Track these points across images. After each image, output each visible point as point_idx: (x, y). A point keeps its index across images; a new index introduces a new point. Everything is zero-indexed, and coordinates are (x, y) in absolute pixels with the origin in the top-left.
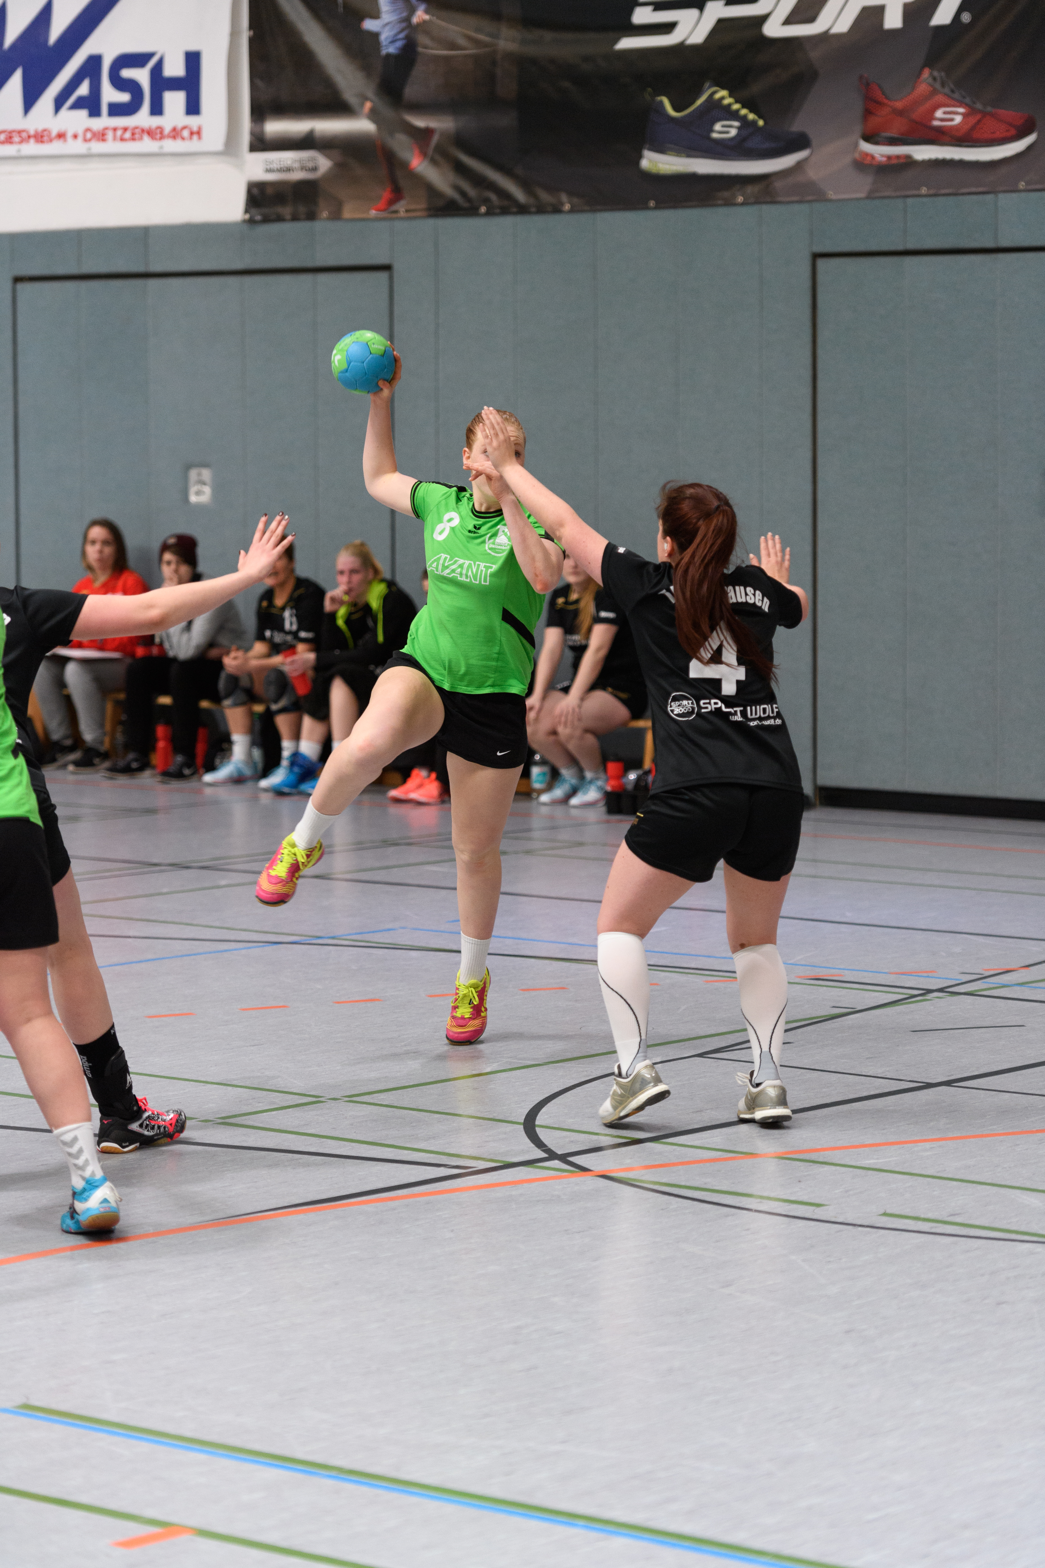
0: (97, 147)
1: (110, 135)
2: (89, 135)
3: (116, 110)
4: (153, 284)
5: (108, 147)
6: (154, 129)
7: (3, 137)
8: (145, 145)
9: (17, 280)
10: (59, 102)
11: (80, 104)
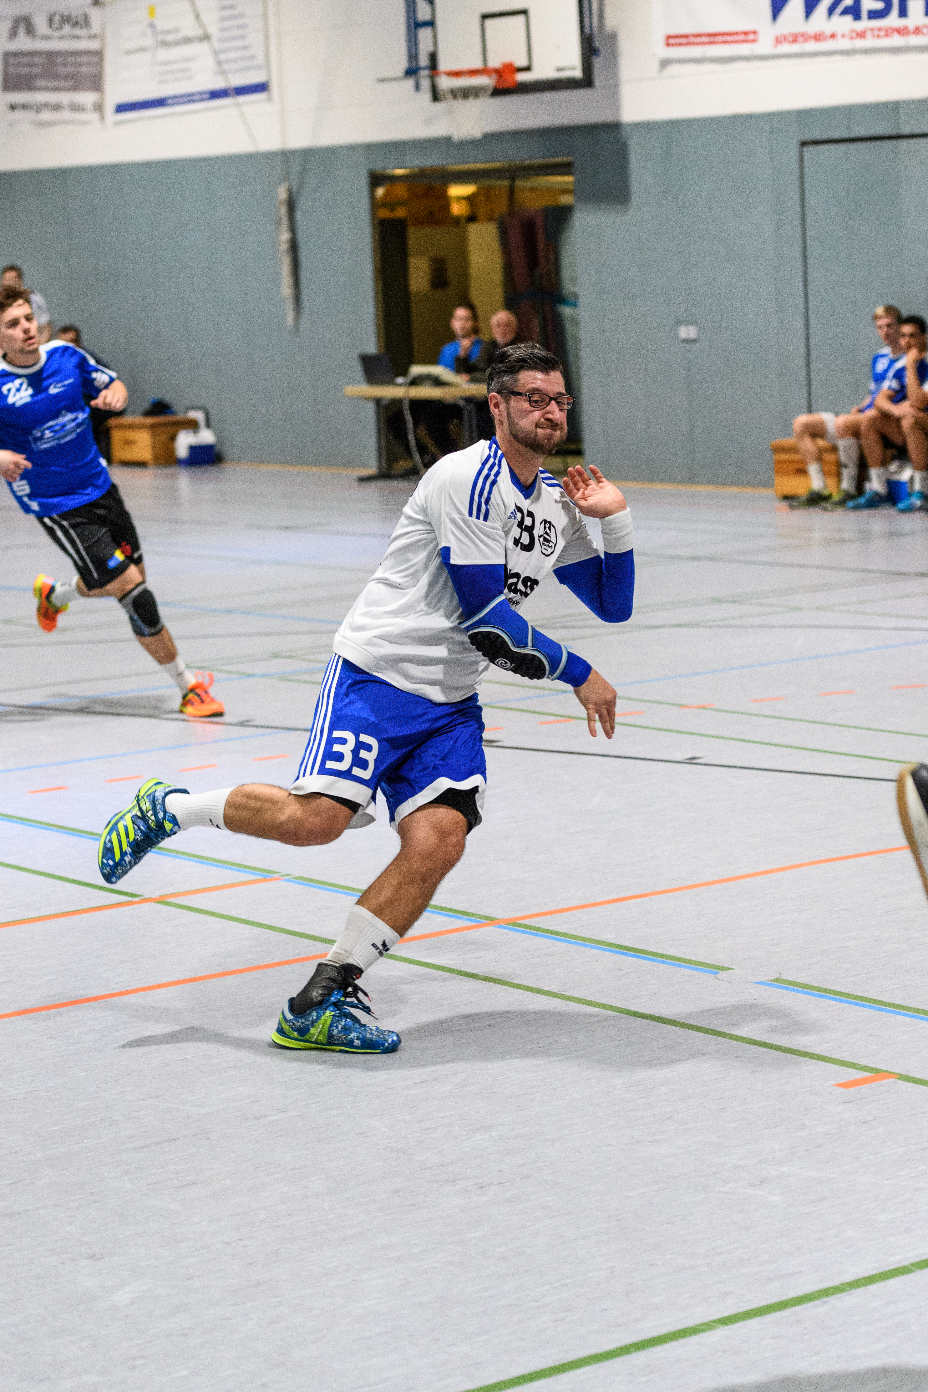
0: (860, 43)
1: (869, 34)
2: (854, 35)
3: (874, 15)
4: (903, 143)
5: (869, 42)
6: (902, 28)
7: (791, 39)
8: (896, 41)
9: (804, 144)
10: (831, 11)
11: (846, 11)
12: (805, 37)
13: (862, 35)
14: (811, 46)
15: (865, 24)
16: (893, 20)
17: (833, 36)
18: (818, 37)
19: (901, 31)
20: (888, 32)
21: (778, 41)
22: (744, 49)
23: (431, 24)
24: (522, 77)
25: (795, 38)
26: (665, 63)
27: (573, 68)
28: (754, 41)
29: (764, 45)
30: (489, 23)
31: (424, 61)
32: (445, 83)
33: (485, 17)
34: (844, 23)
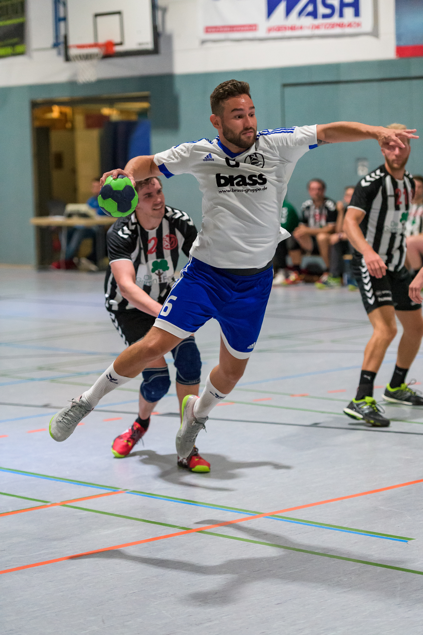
0: (317, 32)
1: (322, 27)
2: (313, 27)
3: (325, 16)
4: (342, 86)
5: (322, 31)
6: (341, 24)
7: (277, 29)
8: (337, 31)
9: (285, 85)
10: (300, 13)
11: (309, 14)
12: (285, 28)
13: (318, 27)
14: (289, 33)
15: (320, 21)
16: (336, 19)
17: (301, 28)
18: (293, 28)
19: (341, 25)
20: (333, 26)
21: (270, 30)
22: (250, 35)
23: (65, 19)
24: (118, 49)
25: (279, 29)
26: (203, 42)
27: (147, 44)
28: (255, 30)
29: (261, 33)
30: (99, 19)
31: (62, 39)
32: (73, 52)
33: (97, 15)
34: (308, 21)
